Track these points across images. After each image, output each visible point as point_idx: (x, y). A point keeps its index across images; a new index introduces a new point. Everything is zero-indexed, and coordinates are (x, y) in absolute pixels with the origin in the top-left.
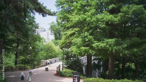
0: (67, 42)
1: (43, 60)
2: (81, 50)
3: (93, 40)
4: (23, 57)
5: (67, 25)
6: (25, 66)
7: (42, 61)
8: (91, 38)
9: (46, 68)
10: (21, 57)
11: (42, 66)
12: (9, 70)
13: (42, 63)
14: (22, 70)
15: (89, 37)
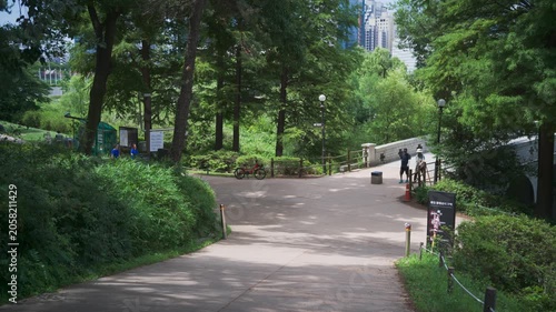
0: (446, 74)
1: (368, 145)
2: (488, 108)
3: (541, 64)
4: (300, 131)
5: (449, 9)
6: (301, 161)
7: (366, 148)
8: (528, 57)
9: (373, 174)
10: (294, 128)
11: (365, 166)
12: (248, 173)
13: (366, 153)
14: (293, 174)
15: (520, 53)
